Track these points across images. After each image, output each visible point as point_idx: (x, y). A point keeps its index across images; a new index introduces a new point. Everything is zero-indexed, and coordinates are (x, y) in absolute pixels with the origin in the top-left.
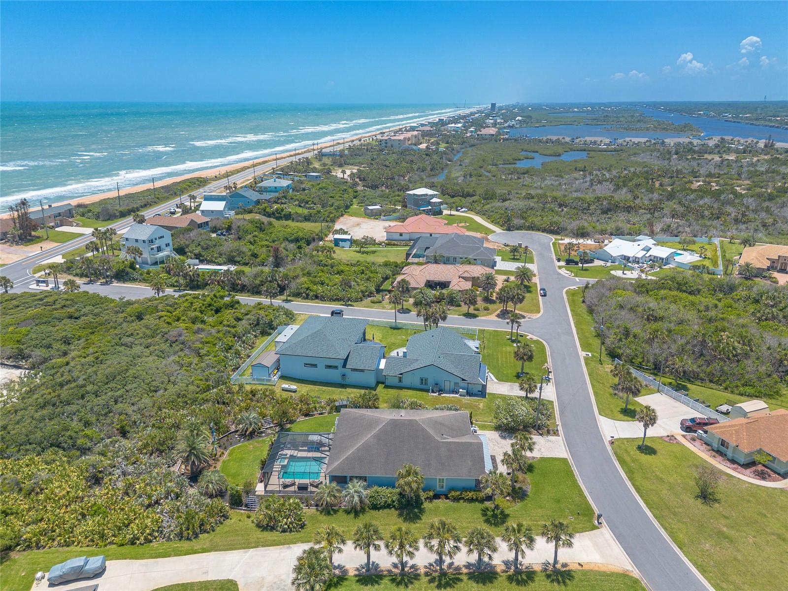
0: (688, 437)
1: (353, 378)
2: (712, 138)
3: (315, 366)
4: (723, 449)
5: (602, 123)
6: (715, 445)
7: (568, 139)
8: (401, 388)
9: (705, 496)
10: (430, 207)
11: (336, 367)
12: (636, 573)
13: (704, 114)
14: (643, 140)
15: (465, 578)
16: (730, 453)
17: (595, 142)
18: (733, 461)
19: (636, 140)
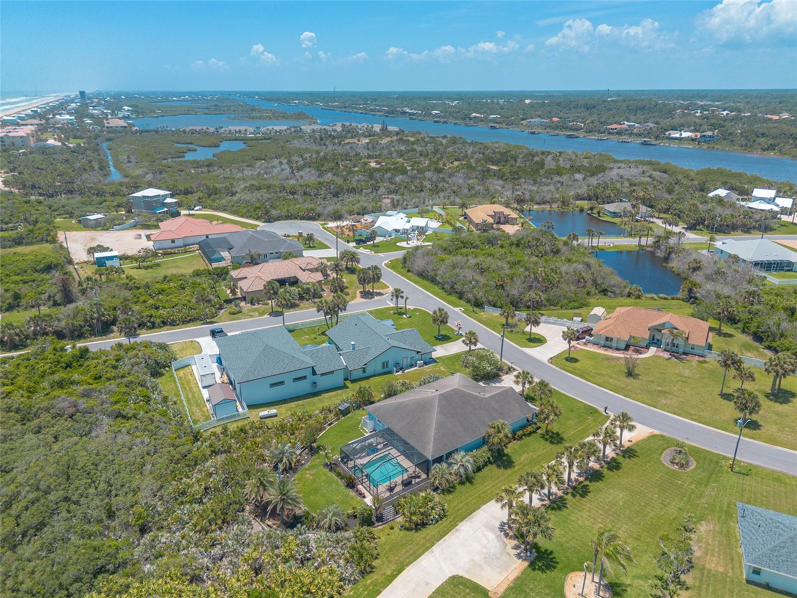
0: (581, 343)
1: (323, 382)
2: (336, 125)
3: (282, 383)
4: (608, 343)
5: (219, 113)
6: (602, 342)
7: (212, 130)
8: (367, 378)
9: (630, 374)
10: (166, 209)
11: (305, 377)
12: (657, 432)
13: (299, 103)
14: (284, 128)
15: (587, 483)
16: (614, 344)
17: (240, 131)
18: (618, 349)
19: (278, 128)
